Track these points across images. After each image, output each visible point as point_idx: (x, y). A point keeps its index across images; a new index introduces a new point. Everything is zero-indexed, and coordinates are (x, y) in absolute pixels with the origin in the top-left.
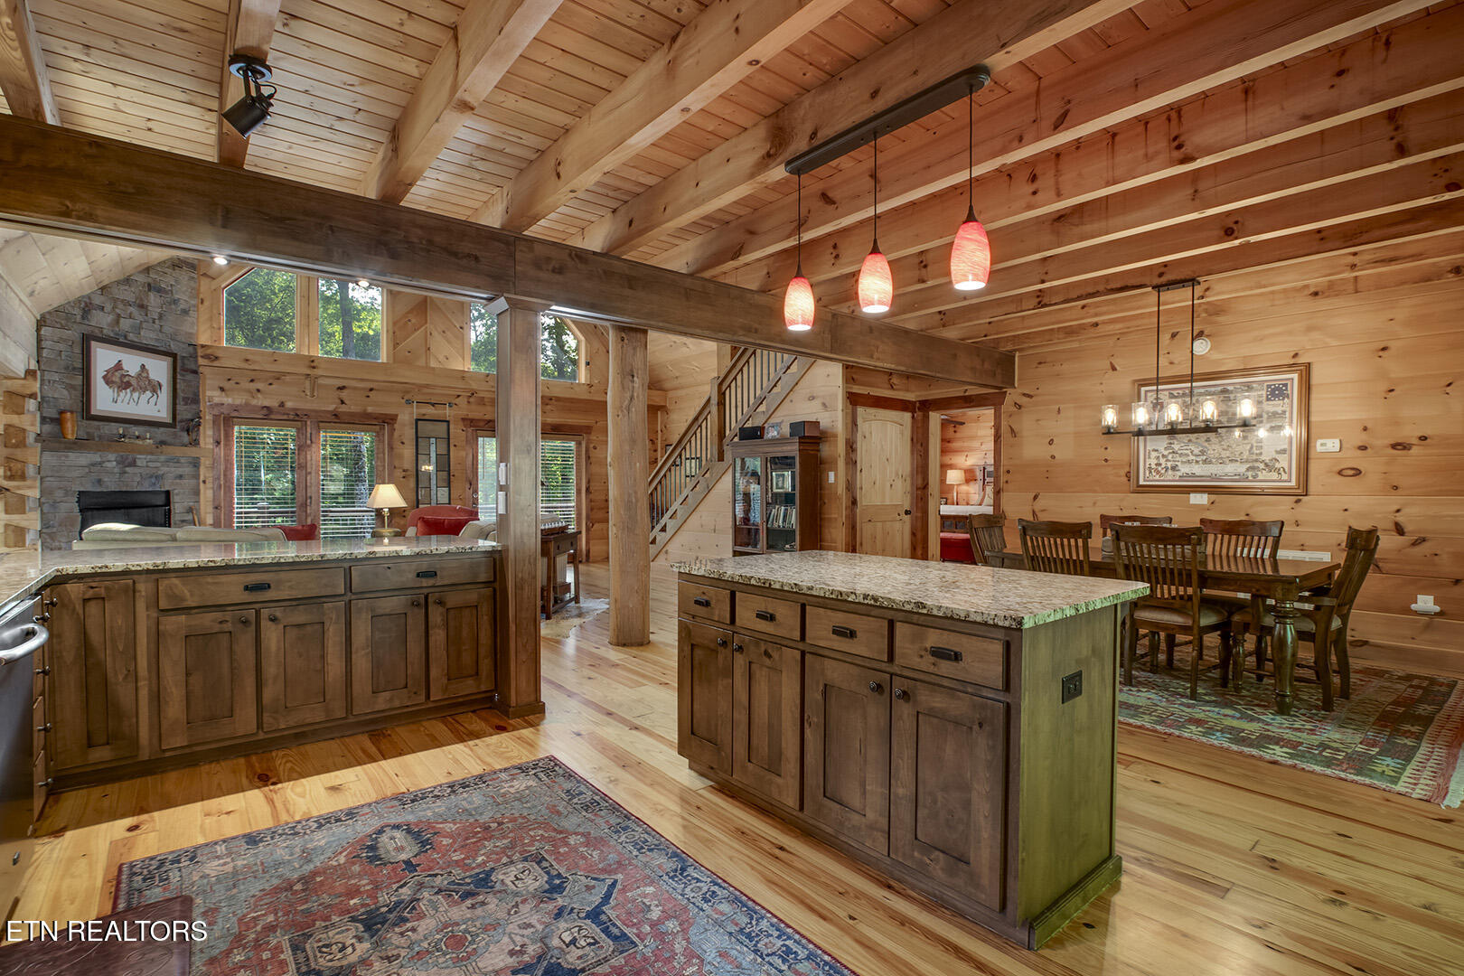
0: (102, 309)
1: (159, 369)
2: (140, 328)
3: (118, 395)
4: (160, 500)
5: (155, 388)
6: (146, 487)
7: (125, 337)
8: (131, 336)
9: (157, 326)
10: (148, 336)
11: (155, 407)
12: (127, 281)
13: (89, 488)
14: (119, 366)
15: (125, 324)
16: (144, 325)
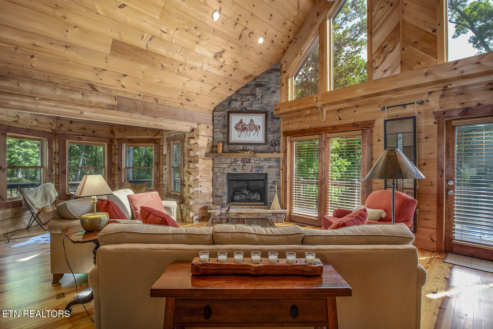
0: (236, 100)
1: (259, 120)
2: (252, 104)
3: (241, 134)
4: (263, 177)
5: (257, 128)
6: (254, 171)
7: (246, 109)
8: (248, 108)
9: (260, 102)
10: (256, 107)
11: (258, 137)
12: (247, 86)
13: (230, 171)
14: (241, 122)
15: (245, 104)
16: (254, 102)
